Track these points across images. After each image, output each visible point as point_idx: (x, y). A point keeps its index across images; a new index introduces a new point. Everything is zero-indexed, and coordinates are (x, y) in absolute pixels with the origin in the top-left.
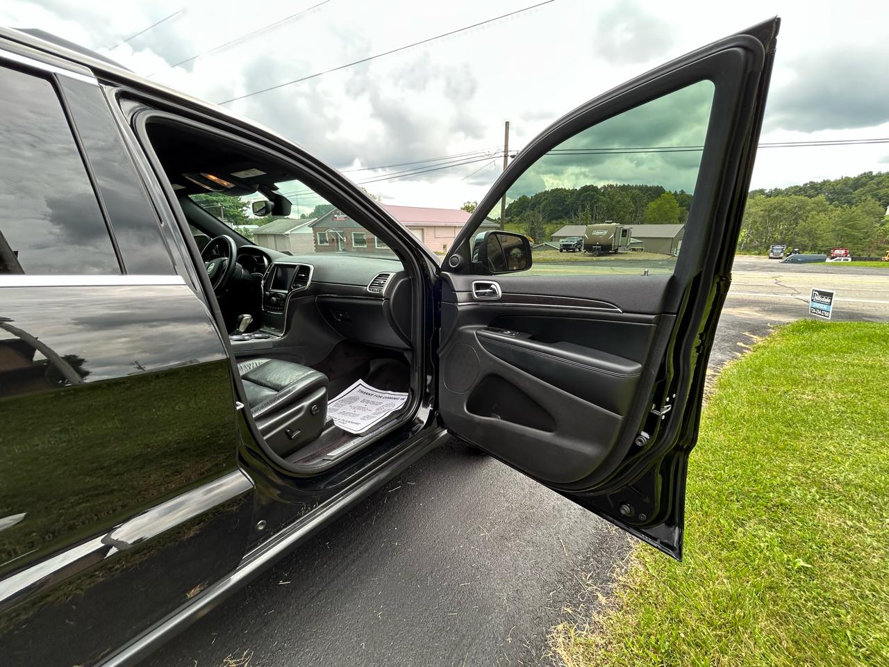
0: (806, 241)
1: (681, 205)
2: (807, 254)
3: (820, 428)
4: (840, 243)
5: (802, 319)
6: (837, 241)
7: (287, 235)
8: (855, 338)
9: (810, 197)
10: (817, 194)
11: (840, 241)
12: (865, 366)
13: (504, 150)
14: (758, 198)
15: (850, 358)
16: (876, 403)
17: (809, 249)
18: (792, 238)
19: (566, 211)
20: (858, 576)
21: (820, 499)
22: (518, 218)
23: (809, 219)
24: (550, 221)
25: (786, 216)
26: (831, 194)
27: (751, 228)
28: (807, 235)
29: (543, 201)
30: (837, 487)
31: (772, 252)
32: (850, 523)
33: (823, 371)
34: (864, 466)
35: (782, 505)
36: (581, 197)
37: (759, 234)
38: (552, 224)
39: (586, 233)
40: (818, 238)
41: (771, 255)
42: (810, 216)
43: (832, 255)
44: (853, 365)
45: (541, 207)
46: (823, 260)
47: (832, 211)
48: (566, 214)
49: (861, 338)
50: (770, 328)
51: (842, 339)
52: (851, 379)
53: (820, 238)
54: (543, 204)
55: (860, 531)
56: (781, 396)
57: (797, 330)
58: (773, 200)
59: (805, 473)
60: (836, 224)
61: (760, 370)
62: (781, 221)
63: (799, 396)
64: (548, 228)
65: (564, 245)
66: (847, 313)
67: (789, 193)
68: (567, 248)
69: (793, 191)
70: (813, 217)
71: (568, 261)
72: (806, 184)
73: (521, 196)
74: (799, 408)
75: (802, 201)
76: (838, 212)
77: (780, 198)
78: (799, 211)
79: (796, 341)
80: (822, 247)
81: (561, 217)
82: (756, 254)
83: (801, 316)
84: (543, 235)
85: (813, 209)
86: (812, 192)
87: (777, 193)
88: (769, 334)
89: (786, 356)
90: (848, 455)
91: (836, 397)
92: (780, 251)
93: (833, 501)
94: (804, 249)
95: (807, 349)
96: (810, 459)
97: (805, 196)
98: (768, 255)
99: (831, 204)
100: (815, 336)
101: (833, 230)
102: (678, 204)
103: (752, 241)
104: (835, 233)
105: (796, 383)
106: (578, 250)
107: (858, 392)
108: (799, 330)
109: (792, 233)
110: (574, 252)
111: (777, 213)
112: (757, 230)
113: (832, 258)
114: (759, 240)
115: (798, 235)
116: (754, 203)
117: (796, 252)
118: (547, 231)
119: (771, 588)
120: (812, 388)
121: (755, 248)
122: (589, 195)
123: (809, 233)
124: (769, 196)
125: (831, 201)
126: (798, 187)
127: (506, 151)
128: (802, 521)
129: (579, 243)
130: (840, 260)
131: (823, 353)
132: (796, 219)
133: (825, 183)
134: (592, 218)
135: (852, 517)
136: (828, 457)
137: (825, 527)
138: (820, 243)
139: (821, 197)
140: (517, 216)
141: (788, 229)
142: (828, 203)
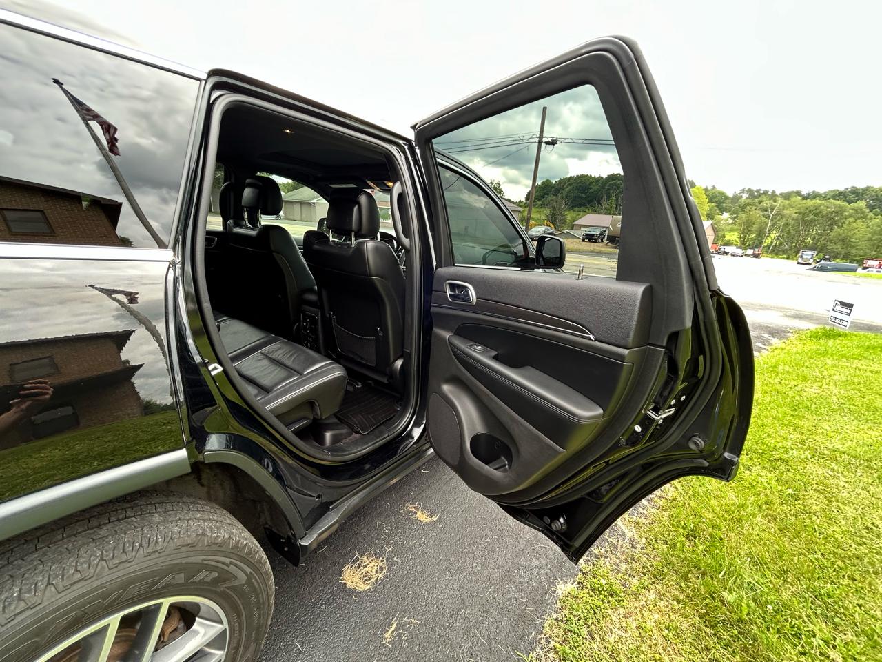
0: (839, 248)
1: (711, 201)
2: (838, 262)
3: (821, 413)
4: (874, 253)
5: (821, 326)
6: (872, 251)
7: (314, 203)
8: (868, 347)
9: (850, 202)
10: (858, 200)
11: (876, 251)
12: (871, 372)
13: (538, 136)
14: (793, 199)
15: (859, 364)
16: (872, 399)
17: (842, 256)
18: (825, 244)
19: (590, 199)
20: (830, 501)
21: (811, 458)
22: (539, 203)
23: (845, 226)
24: (572, 208)
25: (821, 221)
26: (873, 200)
27: (782, 231)
28: (841, 243)
29: (567, 188)
30: (826, 452)
31: (801, 257)
32: (831, 473)
33: (833, 372)
34: (851, 441)
35: (781, 459)
36: (608, 185)
37: (790, 238)
38: (574, 211)
39: (611, 224)
40: (852, 247)
41: (800, 260)
42: (847, 223)
43: (865, 265)
44: (860, 370)
45: (564, 192)
46: (854, 270)
47: (871, 219)
48: (590, 202)
49: (874, 348)
50: (789, 332)
51: (856, 348)
52: (856, 380)
53: (854, 247)
54: (566, 190)
55: (838, 478)
56: (791, 388)
57: (814, 336)
58: (810, 203)
59: (803, 443)
60: (874, 233)
61: (776, 366)
62: (815, 225)
63: (807, 389)
64: (569, 216)
65: (587, 235)
66: (867, 325)
67: (828, 197)
68: (589, 238)
69: (832, 194)
70: (850, 223)
71: (592, 252)
72: (847, 189)
73: (545, 180)
74: (805, 398)
75: (840, 206)
76: (878, 220)
77: (817, 201)
78: (835, 216)
79: (813, 346)
80: (855, 256)
81: (584, 205)
82: (784, 258)
83: (821, 324)
84: (563, 222)
85: (850, 216)
86: (852, 197)
87: (814, 196)
88: (787, 338)
89: (800, 358)
90: (840, 433)
91: (840, 393)
92: (810, 257)
93: (822, 460)
94: (835, 257)
95: (821, 354)
96: (808, 433)
97: (844, 201)
98: (797, 260)
99: (871, 211)
100: (831, 343)
101: (870, 240)
102: (707, 200)
103: (781, 244)
104: (871, 243)
105: (805, 379)
106: (600, 241)
107: (859, 390)
108: (816, 337)
109: (825, 239)
110: (596, 242)
111: (812, 217)
112: (789, 233)
113: (864, 268)
114: (789, 243)
115: (831, 241)
116: (789, 204)
117: (826, 259)
118: (568, 219)
119: (766, 503)
120: (820, 384)
121: (784, 252)
122: (615, 184)
123: (843, 240)
124: (805, 198)
125: (871, 208)
126: (838, 190)
127: (541, 136)
128: (795, 470)
129: (602, 234)
130: (872, 271)
131: (835, 357)
132: (831, 225)
133: (867, 189)
134: (616, 208)
135: (833, 470)
136: (823, 433)
137: (812, 474)
138: (853, 251)
139: (862, 204)
140: (539, 200)
141: (821, 235)
142: (868, 210)
